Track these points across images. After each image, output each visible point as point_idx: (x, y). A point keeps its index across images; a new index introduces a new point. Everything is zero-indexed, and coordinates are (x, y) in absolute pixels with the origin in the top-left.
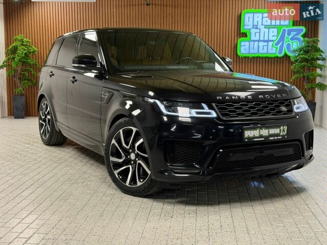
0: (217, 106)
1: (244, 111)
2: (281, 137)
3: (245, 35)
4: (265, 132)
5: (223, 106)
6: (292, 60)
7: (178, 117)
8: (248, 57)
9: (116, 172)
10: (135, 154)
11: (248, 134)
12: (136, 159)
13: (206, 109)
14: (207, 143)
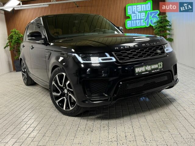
0: (115, 54)
1: (134, 55)
2: (159, 70)
3: (129, 17)
4: (148, 68)
5: (120, 53)
6: (154, 28)
7: (91, 63)
8: (131, 29)
9: (57, 102)
10: (67, 90)
11: (138, 70)
12: (68, 92)
13: (109, 57)
14: (111, 79)
